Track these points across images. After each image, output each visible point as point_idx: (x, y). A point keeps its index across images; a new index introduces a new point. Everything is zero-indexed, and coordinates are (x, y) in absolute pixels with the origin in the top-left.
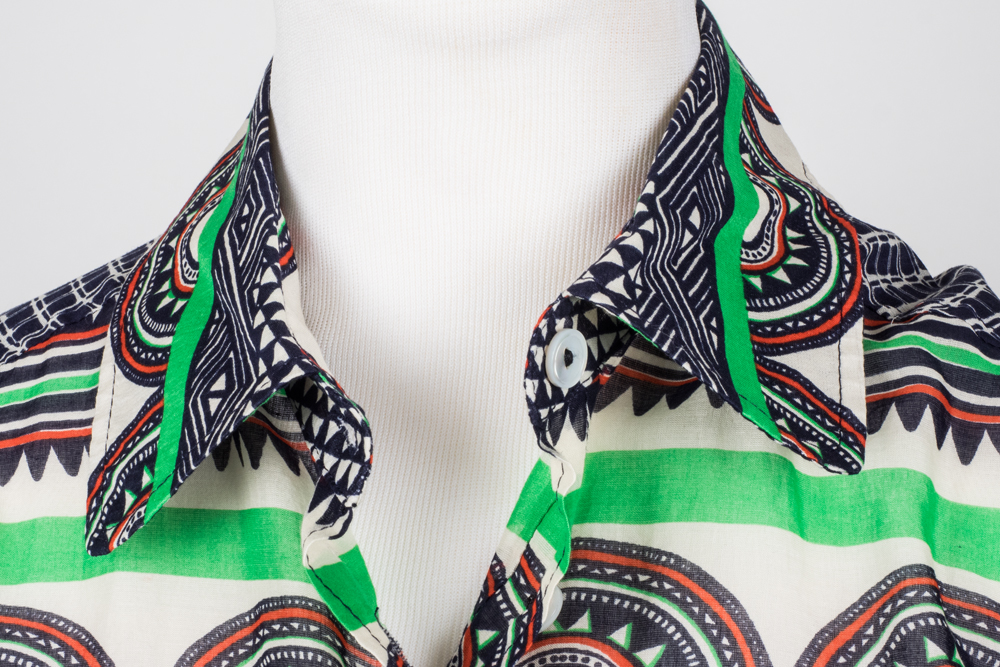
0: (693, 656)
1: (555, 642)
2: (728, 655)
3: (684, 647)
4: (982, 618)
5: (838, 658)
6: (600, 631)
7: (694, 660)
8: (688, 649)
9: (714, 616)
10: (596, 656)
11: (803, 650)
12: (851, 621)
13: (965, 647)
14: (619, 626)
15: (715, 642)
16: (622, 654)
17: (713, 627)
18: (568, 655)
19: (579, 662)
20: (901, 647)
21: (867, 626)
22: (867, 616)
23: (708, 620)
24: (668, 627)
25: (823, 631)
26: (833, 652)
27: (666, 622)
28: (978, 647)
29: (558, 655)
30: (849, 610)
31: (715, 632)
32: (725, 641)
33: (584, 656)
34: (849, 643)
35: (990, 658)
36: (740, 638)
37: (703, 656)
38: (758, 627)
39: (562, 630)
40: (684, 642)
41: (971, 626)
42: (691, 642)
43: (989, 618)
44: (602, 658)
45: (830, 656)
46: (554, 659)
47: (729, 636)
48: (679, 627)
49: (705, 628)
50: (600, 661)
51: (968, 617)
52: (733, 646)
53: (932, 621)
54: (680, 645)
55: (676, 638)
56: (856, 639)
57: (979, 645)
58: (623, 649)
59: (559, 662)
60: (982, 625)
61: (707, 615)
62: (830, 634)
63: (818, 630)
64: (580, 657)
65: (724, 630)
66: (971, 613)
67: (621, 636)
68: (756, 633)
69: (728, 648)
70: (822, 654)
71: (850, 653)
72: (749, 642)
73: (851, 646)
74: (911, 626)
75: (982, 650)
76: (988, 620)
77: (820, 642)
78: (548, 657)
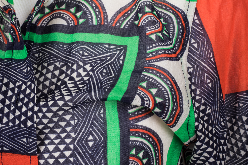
0: (89, 14)
1: (56, 11)
2: (97, 13)
3: (87, 12)
4: (164, 5)
5: (125, 14)
6: (68, 9)
7: (89, 15)
8: (88, 12)
9: (95, 4)
10: (66, 14)
11: (116, 12)
12: (130, 6)
13: (159, 12)
14: (72, 7)
15: (94, 10)
16: (73, 14)
17: (94, 6)
18: (59, 14)
19: (61, 16)
20: (140, 9)
21: (133, 6)
22: (133, 4)
23: (93, 5)
24: (83, 7)
25: (122, 8)
26: (124, 13)
27: (83, 6)
28: (162, 13)
29: (57, 14)
30: (130, 3)
31: (95, 8)
32: (97, 10)
33: (63, 14)
34: (128, 11)
35: (165, 15)
36: (100, 9)
37: (91, 14)
38: (105, 6)
39: (58, 8)
40: (87, 10)
41: (161, 7)
42: (89, 10)
43: (166, 5)
44: (67, 15)
45: (123, 14)
46: (55, 15)
47: (98, 9)
48: (86, 7)
49: (92, 7)
50: (67, 16)
51: (160, 5)
52: (99, 11)
53: (148, 3)
54: (86, 11)
55: (85, 10)
56: (130, 10)
57: (163, 12)
58: (73, 13)
59: (57, 16)
60: (164, 7)
61: (93, 4)
62: (124, 9)
63: (121, 7)
64: (62, 14)
65: (97, 7)
66: (161, 4)
67: (73, 10)
68: (104, 7)
69: (97, 12)
70: (121, 13)
71: (129, 13)
72: (103, 10)
73: (129, 11)
74: (143, 4)
75: (163, 13)
76: (165, 6)
77: (121, 10)
78: (54, 15)
